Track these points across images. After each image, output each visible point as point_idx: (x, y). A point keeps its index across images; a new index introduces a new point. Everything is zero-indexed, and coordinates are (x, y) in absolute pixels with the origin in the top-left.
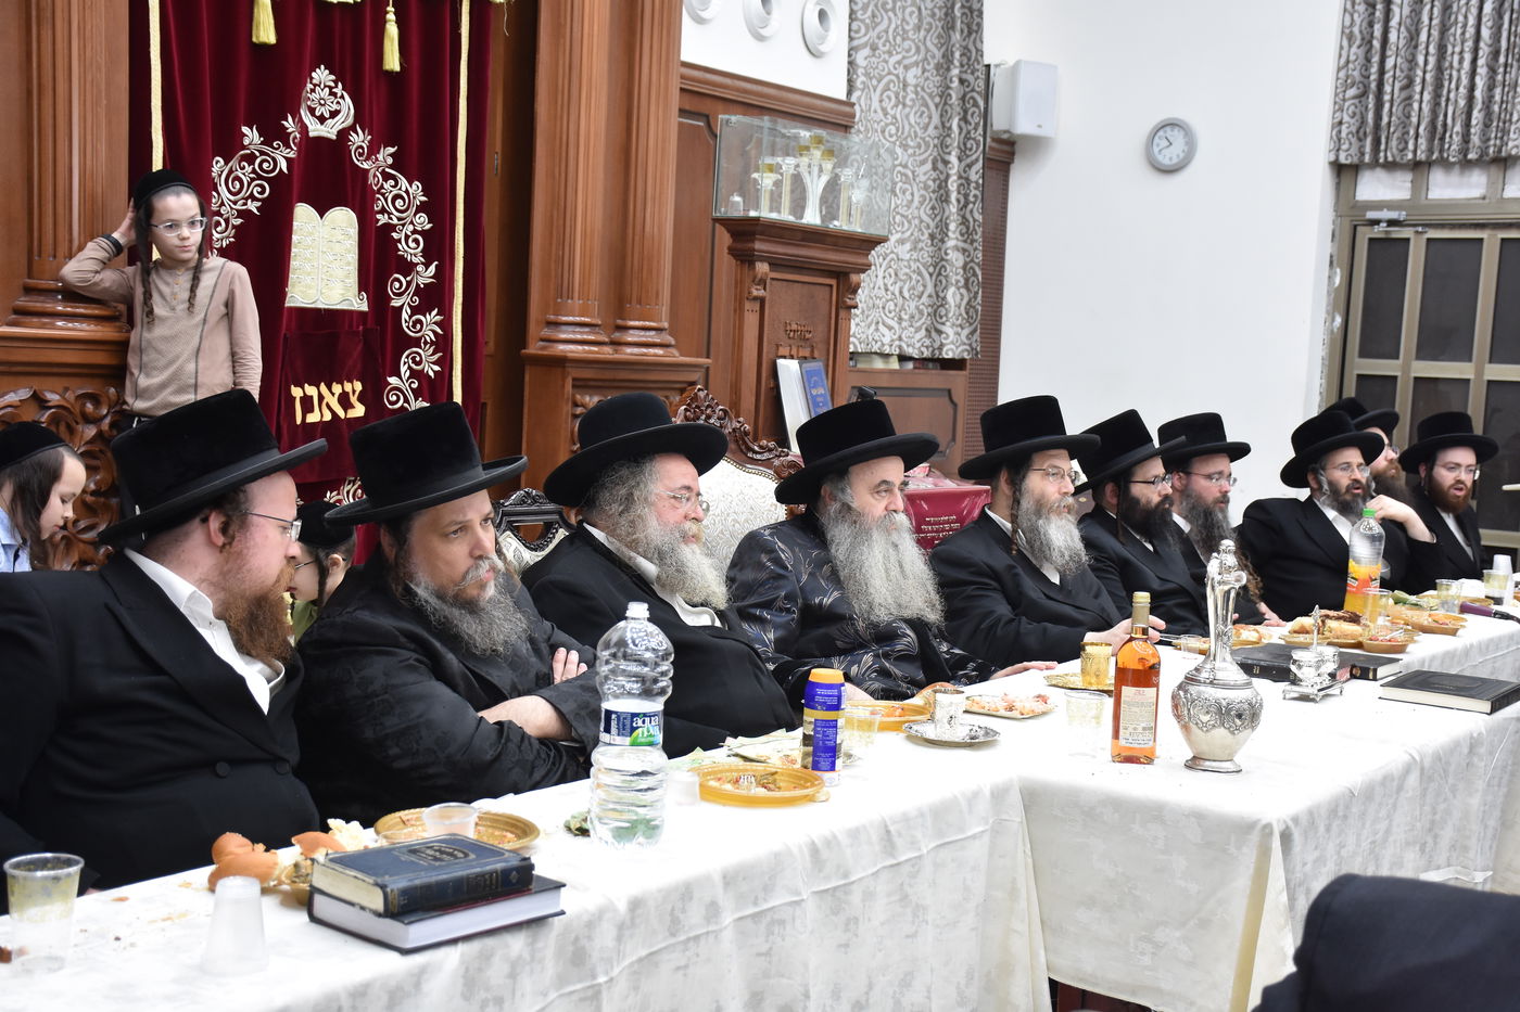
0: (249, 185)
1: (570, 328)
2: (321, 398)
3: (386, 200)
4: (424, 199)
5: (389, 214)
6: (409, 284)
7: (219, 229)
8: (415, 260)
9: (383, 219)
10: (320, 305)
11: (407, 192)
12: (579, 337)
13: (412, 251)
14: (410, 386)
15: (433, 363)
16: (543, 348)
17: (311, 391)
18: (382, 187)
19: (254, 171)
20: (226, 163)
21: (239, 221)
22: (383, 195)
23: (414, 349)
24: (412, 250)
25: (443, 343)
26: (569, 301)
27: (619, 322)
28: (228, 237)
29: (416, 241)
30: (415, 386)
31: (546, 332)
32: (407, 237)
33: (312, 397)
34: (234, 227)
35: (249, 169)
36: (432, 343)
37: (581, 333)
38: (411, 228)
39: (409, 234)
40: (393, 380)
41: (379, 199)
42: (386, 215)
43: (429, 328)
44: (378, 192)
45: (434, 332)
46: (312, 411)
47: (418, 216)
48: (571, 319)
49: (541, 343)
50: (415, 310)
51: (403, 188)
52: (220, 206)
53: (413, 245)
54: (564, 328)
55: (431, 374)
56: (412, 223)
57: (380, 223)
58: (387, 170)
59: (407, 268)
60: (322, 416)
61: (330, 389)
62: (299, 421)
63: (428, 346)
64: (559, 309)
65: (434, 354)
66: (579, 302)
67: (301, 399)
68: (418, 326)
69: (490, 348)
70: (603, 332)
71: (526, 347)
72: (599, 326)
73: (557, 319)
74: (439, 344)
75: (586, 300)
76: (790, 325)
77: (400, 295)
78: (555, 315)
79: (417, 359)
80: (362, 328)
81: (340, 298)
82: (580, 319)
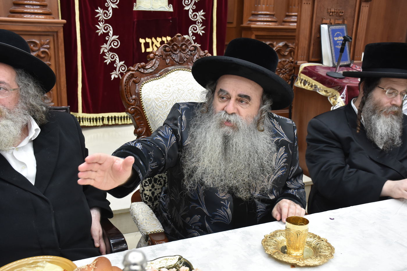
1: (262, 16)
2: (153, 43)
6: (192, 1)
10: (152, 10)
12: (265, 19)
14: (192, 38)
15: (202, 30)
16: (249, 24)
17: (148, 40)
23: (194, 25)
25: (207, 23)
26: (259, 6)
27: (287, 14)
30: (194, 38)
31: (251, 18)
33: (149, 43)
36: (201, 23)
37: (266, 18)
40: (186, 37)
43: (200, 17)
45: (202, 19)
46: (149, 47)
48: (263, 12)
49: (249, 22)
50: (194, 11)
54: (259, 16)
55: (201, 34)
60: (153, 49)
61: (156, 39)
62: (143, 51)
63: (199, 24)
64: (256, 9)
65: (202, 26)
66: (264, 6)
67: (144, 43)
68: (195, 17)
69: (234, 25)
70: (275, 17)
71: (242, 23)
72: (273, 15)
73: (256, 13)
74: (204, 23)
75: (267, 5)
76: (330, 9)
77: (188, 5)
78: (255, 11)
79: (195, 29)
80: (171, 18)
81: (159, 7)
82: (265, 12)
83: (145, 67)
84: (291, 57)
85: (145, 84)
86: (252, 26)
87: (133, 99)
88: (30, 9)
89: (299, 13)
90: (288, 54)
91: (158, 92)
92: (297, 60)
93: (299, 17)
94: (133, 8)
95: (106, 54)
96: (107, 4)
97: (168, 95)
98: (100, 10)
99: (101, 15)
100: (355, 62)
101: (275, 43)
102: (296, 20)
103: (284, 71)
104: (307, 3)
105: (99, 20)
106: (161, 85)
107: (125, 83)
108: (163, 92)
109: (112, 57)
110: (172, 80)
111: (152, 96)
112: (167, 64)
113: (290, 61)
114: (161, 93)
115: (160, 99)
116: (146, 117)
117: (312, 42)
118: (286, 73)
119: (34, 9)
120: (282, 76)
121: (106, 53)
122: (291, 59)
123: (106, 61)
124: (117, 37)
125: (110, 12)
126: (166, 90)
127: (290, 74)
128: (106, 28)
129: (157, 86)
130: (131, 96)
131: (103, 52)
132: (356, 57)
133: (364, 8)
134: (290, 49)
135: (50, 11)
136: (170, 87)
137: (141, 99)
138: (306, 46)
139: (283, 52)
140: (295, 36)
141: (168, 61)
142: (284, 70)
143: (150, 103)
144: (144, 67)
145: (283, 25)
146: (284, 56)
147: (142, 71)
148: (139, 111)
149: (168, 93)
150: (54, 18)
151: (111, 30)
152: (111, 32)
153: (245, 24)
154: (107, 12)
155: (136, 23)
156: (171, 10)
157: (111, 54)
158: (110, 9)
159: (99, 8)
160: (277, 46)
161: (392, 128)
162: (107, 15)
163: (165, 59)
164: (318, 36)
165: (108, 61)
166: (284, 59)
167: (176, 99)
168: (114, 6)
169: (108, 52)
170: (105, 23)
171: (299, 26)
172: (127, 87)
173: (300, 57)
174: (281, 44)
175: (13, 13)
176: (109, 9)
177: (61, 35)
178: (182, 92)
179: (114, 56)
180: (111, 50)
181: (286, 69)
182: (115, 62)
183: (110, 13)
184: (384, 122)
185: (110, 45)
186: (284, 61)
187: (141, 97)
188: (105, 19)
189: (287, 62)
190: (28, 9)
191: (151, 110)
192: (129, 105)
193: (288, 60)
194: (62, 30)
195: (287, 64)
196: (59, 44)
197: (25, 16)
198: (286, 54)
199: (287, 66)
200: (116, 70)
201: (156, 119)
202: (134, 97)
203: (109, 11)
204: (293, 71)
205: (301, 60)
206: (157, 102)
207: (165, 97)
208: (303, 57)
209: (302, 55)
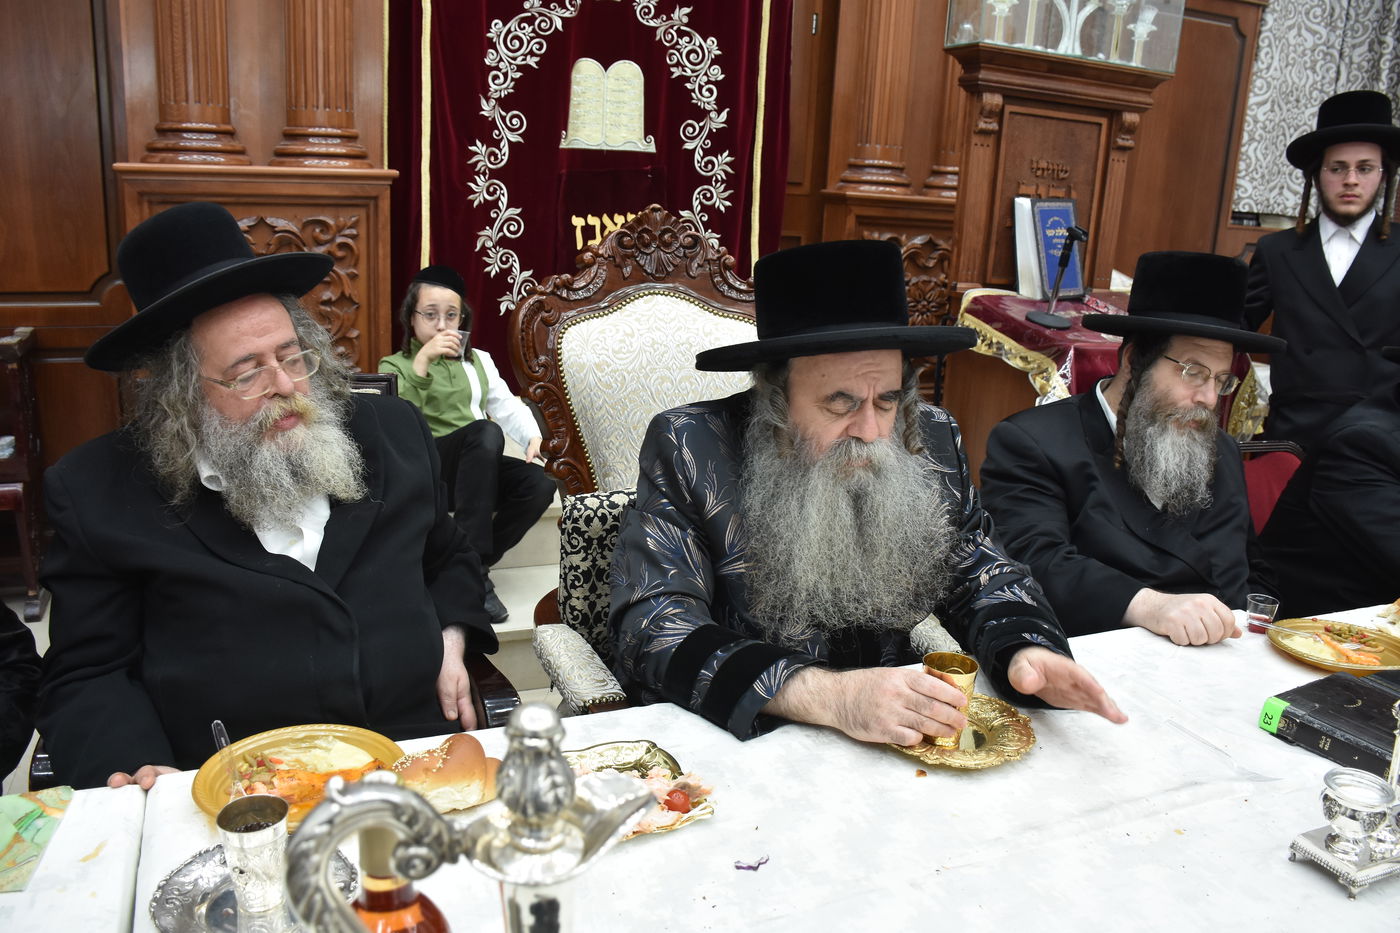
0: (529, 42)
1: (874, 171)
2: (603, 227)
3: (681, 54)
4: (719, 52)
5: (683, 66)
6: (702, 128)
7: (497, 82)
8: (708, 107)
9: (677, 72)
10: (605, 148)
11: (701, 47)
12: (881, 178)
13: (705, 100)
14: (700, 219)
15: (725, 199)
16: (841, 188)
17: (593, 220)
18: (677, 43)
19: (534, 31)
20: (504, 25)
21: (518, 75)
22: (678, 50)
23: (706, 187)
24: (707, 100)
25: (738, 181)
26: (868, 145)
27: (935, 167)
28: (507, 88)
29: (710, 91)
30: (705, 219)
31: (848, 174)
32: (701, 87)
33: (594, 226)
34: (513, 80)
35: (529, 29)
36: (723, 181)
37: (883, 175)
38: (705, 79)
39: (703, 84)
40: (685, 214)
41: (674, 54)
42: (680, 68)
43: (721, 167)
44: (673, 47)
45: (725, 171)
46: (593, 237)
47: (712, 68)
48: (876, 162)
49: (842, 184)
50: (706, 152)
51: (697, 44)
52: (499, 62)
53: (707, 94)
54: (868, 170)
55: (722, 209)
56: (706, 74)
57: (674, 76)
58: (683, 28)
59: (701, 114)
61: (612, 219)
62: (579, 247)
63: (719, 184)
64: (859, 153)
65: (725, 191)
66: (878, 146)
67: (582, 227)
68: (710, 166)
69: (806, 189)
70: (904, 175)
71: (825, 187)
72: (901, 170)
73: (859, 162)
74: (730, 182)
75: (886, 144)
76: (1037, 162)
77: (693, 138)
78: (856, 158)
79: (708, 195)
80: (649, 167)
81: (623, 141)
82: (881, 162)
83: (572, 284)
84: (943, 272)
85: (570, 326)
86: (849, 193)
87: (540, 366)
88: (320, 144)
89: (963, 169)
90: (936, 263)
91: (603, 348)
92: (957, 279)
93: (963, 176)
94: (559, 142)
95: (489, 252)
96: (497, 132)
97: (628, 355)
98: (480, 148)
99: (482, 158)
100: (1095, 290)
101: (904, 238)
102: (955, 183)
103: (924, 306)
104: (982, 145)
105: (477, 170)
106: (611, 331)
107: (523, 323)
108: (617, 349)
109: (504, 259)
110: (637, 320)
111: (589, 358)
112: (625, 279)
113: (939, 283)
114: (610, 351)
115: (608, 366)
116: (572, 410)
117: (994, 238)
118: (928, 310)
119: (327, 145)
120: (920, 318)
121: (490, 249)
122: (943, 276)
123: (488, 269)
124: (519, 211)
125: (503, 152)
126: (623, 345)
127: (938, 313)
128: (491, 189)
129: (600, 332)
130: (537, 357)
131: (484, 247)
132: (1097, 280)
133: (1116, 164)
134: (941, 252)
135: (364, 149)
136: (633, 336)
137: (561, 366)
138: (980, 247)
139: (923, 261)
140: (952, 222)
141: (627, 271)
142: (925, 303)
143: (582, 374)
144: (568, 286)
145: (925, 195)
146: (925, 270)
147: (565, 295)
148: (556, 395)
149: (629, 351)
150: (371, 167)
151: (503, 195)
152: (505, 199)
153: (832, 188)
154: (497, 151)
155: (564, 178)
156: (652, 149)
157: (502, 251)
158: (504, 144)
159: (478, 143)
160: (909, 244)
161: (1190, 461)
162: (496, 158)
163: (619, 267)
164: (1008, 224)
165: (493, 270)
166: (925, 278)
167: (649, 367)
168: (515, 138)
169: (494, 247)
170: (489, 179)
171: (962, 197)
172: (528, 334)
173: (964, 272)
174: (918, 241)
175: (282, 155)
176: (502, 145)
177: (385, 205)
178: (662, 349)
179: (508, 258)
180: (503, 242)
181: (929, 303)
182: (509, 271)
183: (504, 155)
184: (1173, 444)
185: (501, 230)
186: (924, 282)
187: (560, 360)
188: (490, 169)
189: (933, 284)
190: (314, 144)
191: (585, 393)
192: (532, 380)
193: (935, 280)
194: (388, 192)
195: (933, 289)
196: (380, 226)
197: (306, 163)
198: (931, 264)
199: (932, 295)
200: (512, 293)
201: (596, 417)
202: (543, 358)
203: (500, 150)
204: (947, 307)
205: (967, 281)
206: (599, 374)
207: (621, 362)
208: (970, 273)
209: (968, 270)
